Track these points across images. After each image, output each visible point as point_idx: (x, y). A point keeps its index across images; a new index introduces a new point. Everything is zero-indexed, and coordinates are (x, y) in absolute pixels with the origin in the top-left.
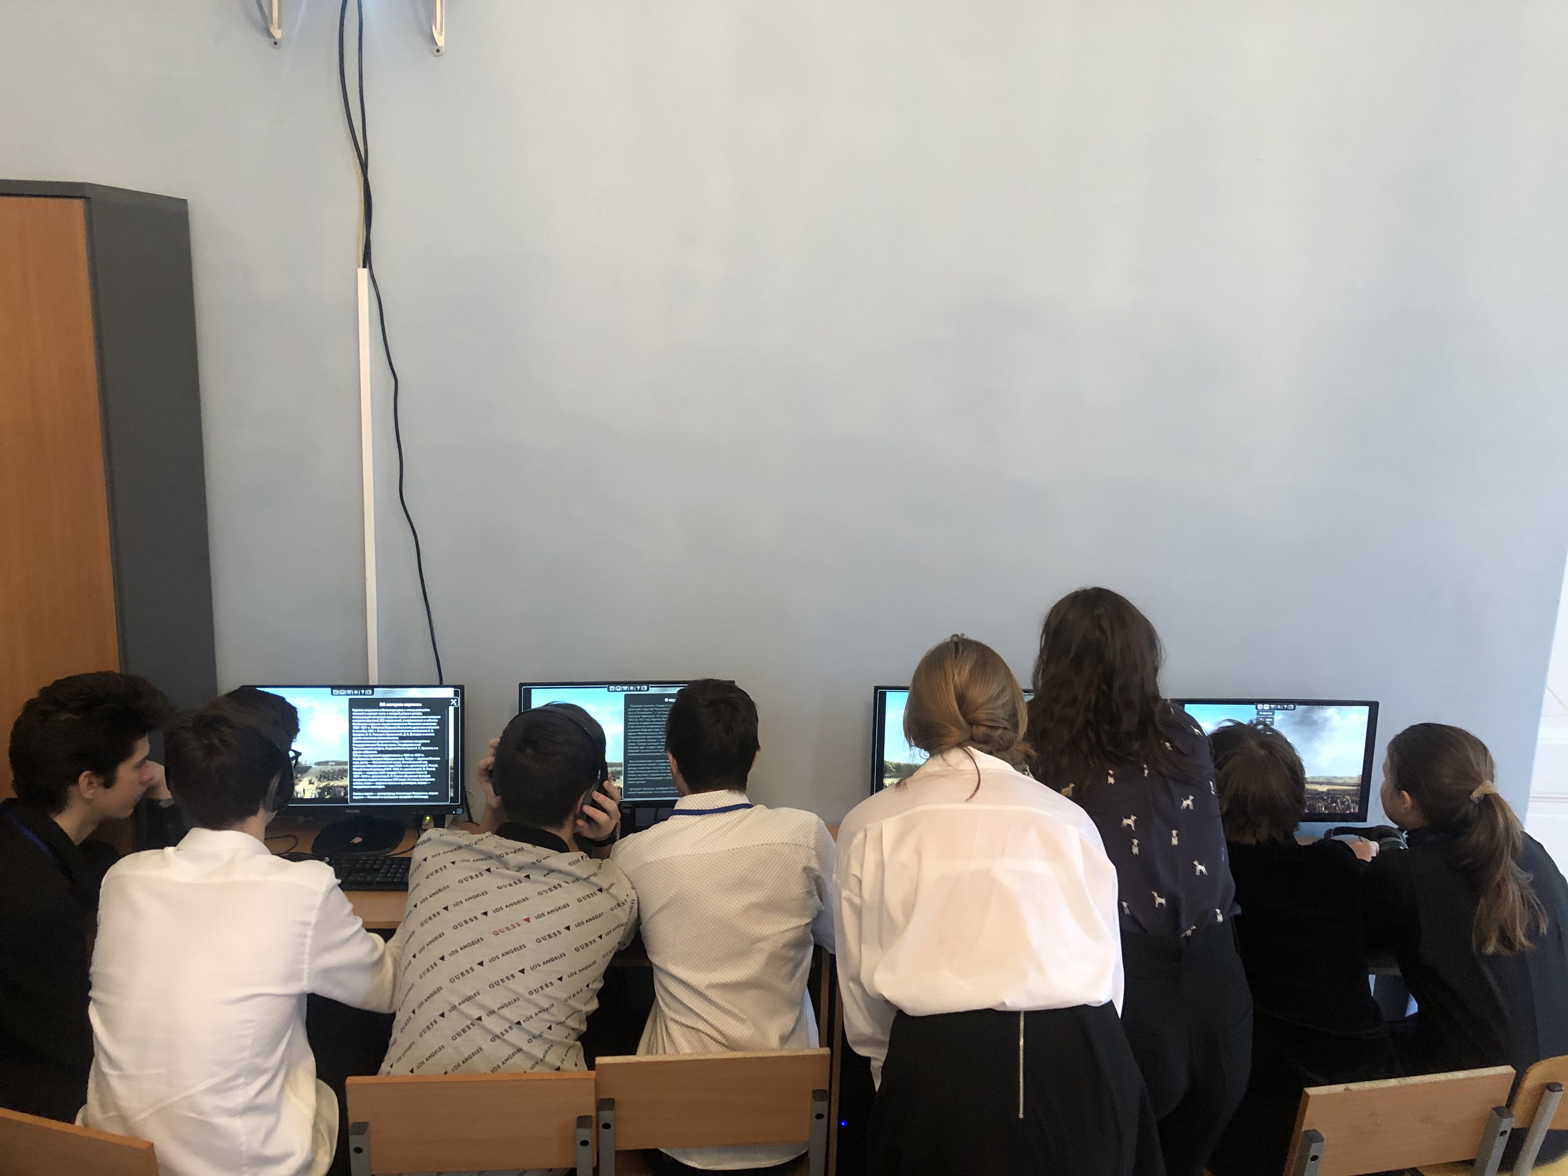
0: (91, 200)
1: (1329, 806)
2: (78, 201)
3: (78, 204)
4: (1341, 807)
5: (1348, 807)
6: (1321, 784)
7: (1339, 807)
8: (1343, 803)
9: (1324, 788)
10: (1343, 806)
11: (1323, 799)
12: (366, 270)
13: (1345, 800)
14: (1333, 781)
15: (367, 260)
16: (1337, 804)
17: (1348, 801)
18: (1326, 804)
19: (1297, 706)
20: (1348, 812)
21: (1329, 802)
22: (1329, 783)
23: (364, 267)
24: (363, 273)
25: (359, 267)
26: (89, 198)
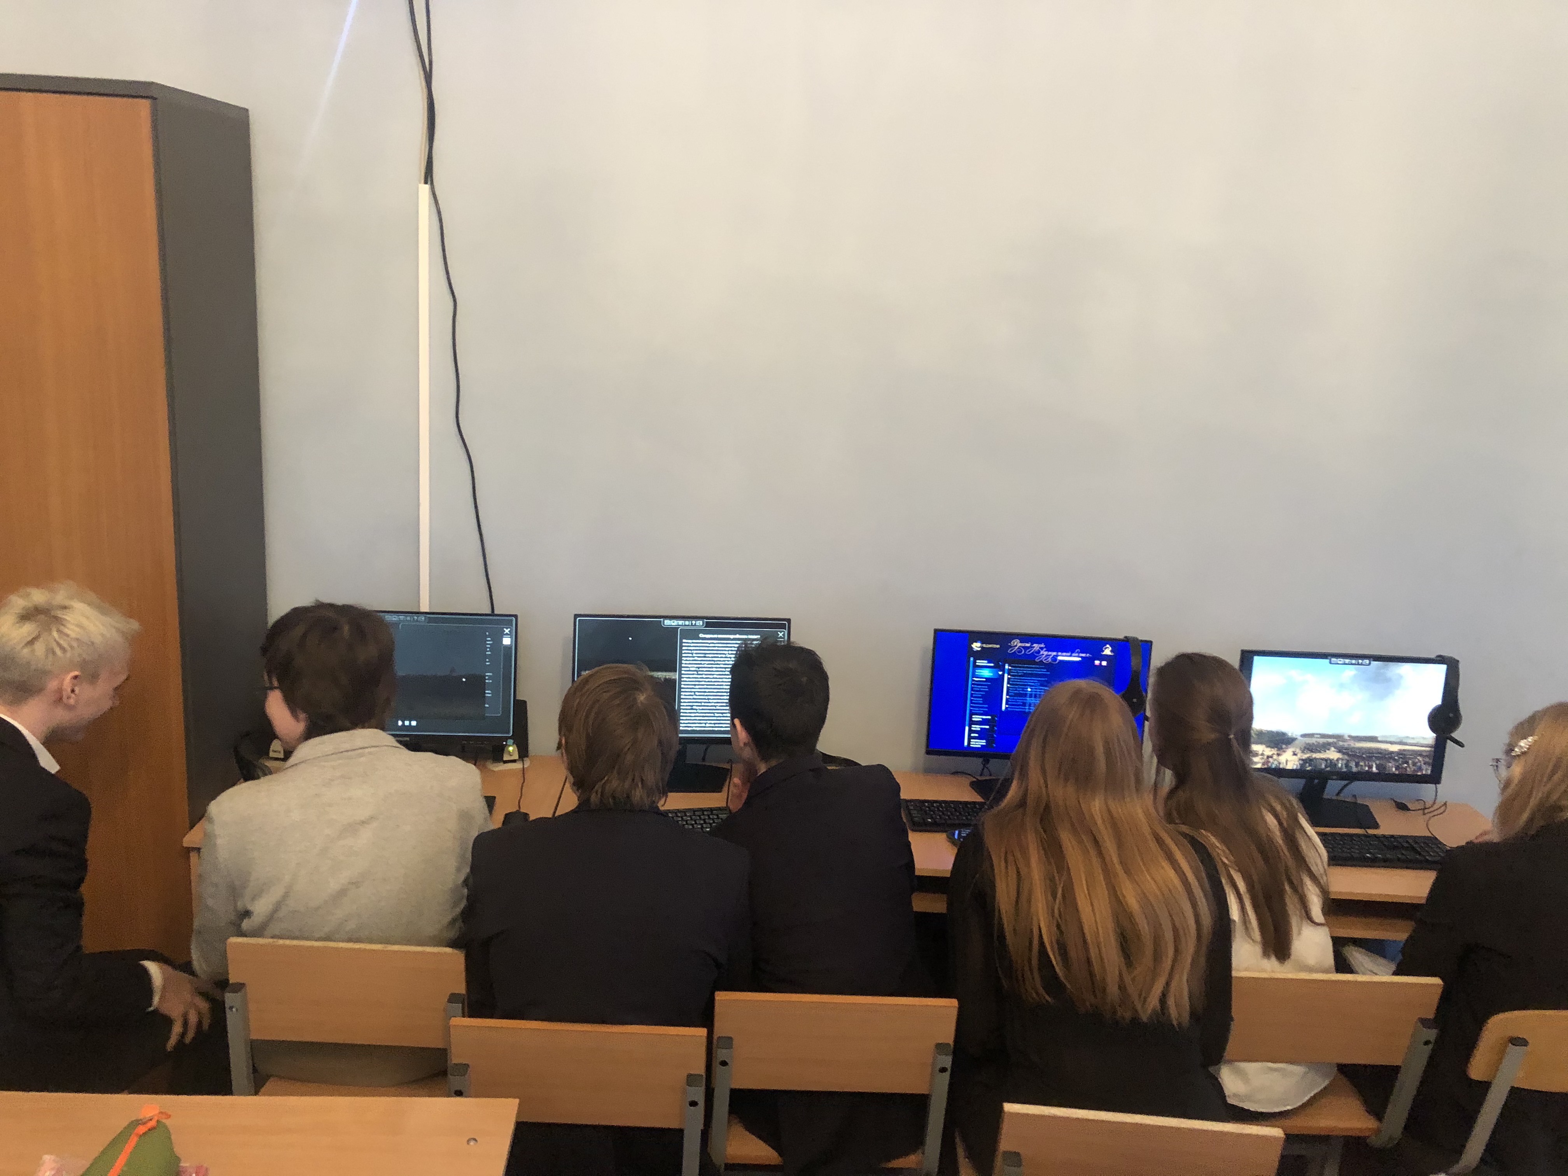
0: (158, 100)
1: (1400, 766)
2: (144, 101)
3: (145, 104)
4: (1413, 768)
5: (1420, 769)
6: (1391, 743)
7: (1410, 767)
8: (1414, 764)
9: (1395, 748)
10: (1414, 767)
11: (1395, 760)
12: (427, 187)
13: (1417, 760)
14: (1405, 741)
15: (429, 176)
16: (1409, 766)
17: (1421, 762)
18: (1397, 764)
19: (1372, 662)
20: (1419, 774)
21: (1400, 762)
22: (1401, 743)
23: (426, 183)
24: (425, 189)
25: (420, 183)
26: (156, 99)
